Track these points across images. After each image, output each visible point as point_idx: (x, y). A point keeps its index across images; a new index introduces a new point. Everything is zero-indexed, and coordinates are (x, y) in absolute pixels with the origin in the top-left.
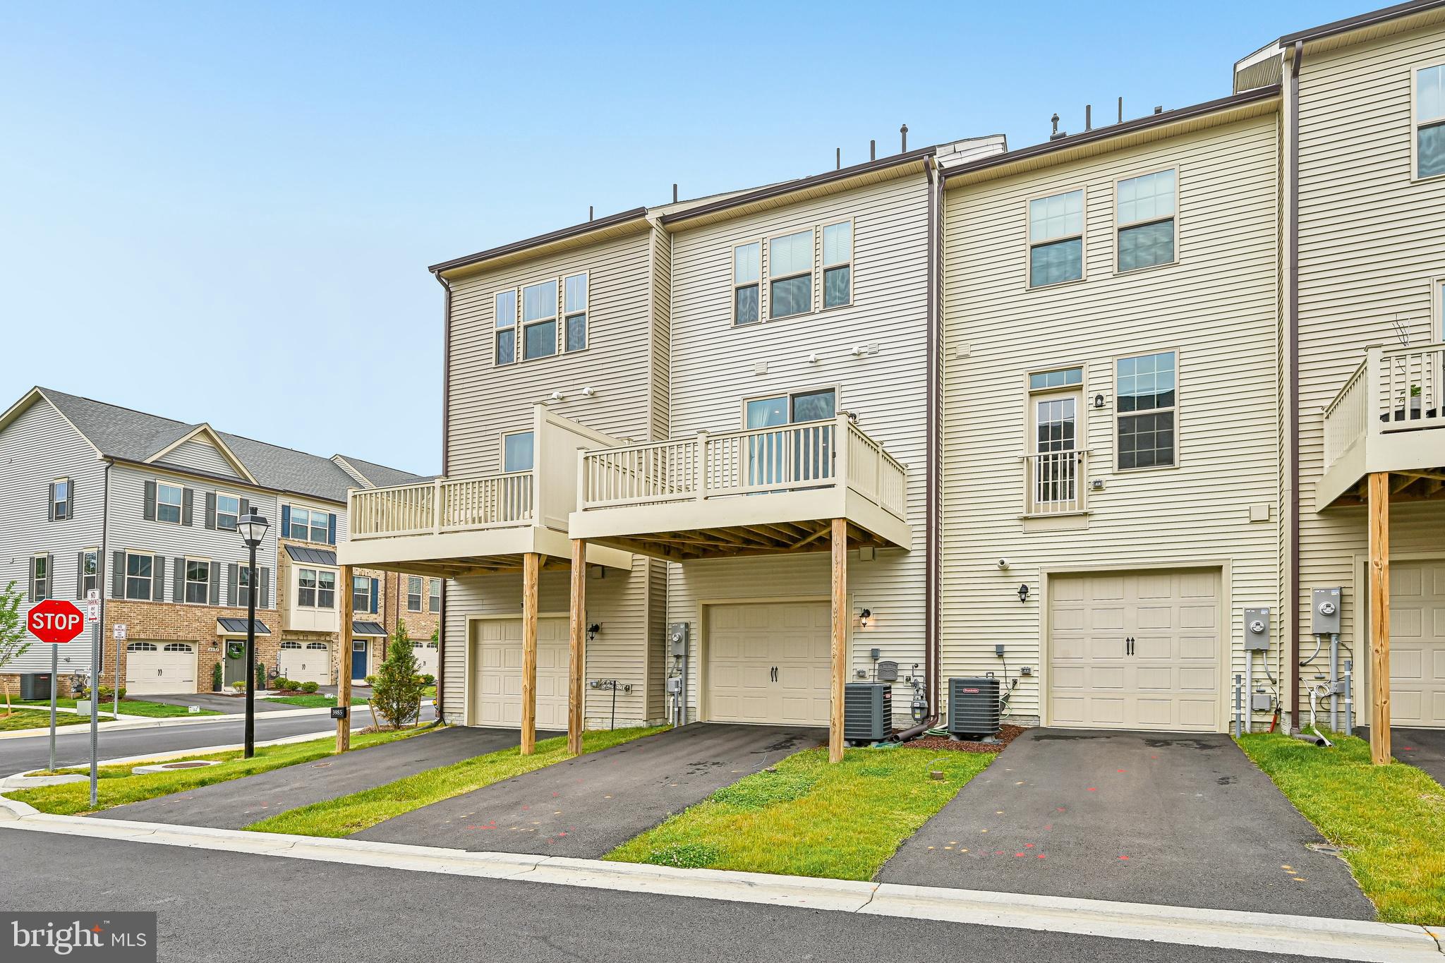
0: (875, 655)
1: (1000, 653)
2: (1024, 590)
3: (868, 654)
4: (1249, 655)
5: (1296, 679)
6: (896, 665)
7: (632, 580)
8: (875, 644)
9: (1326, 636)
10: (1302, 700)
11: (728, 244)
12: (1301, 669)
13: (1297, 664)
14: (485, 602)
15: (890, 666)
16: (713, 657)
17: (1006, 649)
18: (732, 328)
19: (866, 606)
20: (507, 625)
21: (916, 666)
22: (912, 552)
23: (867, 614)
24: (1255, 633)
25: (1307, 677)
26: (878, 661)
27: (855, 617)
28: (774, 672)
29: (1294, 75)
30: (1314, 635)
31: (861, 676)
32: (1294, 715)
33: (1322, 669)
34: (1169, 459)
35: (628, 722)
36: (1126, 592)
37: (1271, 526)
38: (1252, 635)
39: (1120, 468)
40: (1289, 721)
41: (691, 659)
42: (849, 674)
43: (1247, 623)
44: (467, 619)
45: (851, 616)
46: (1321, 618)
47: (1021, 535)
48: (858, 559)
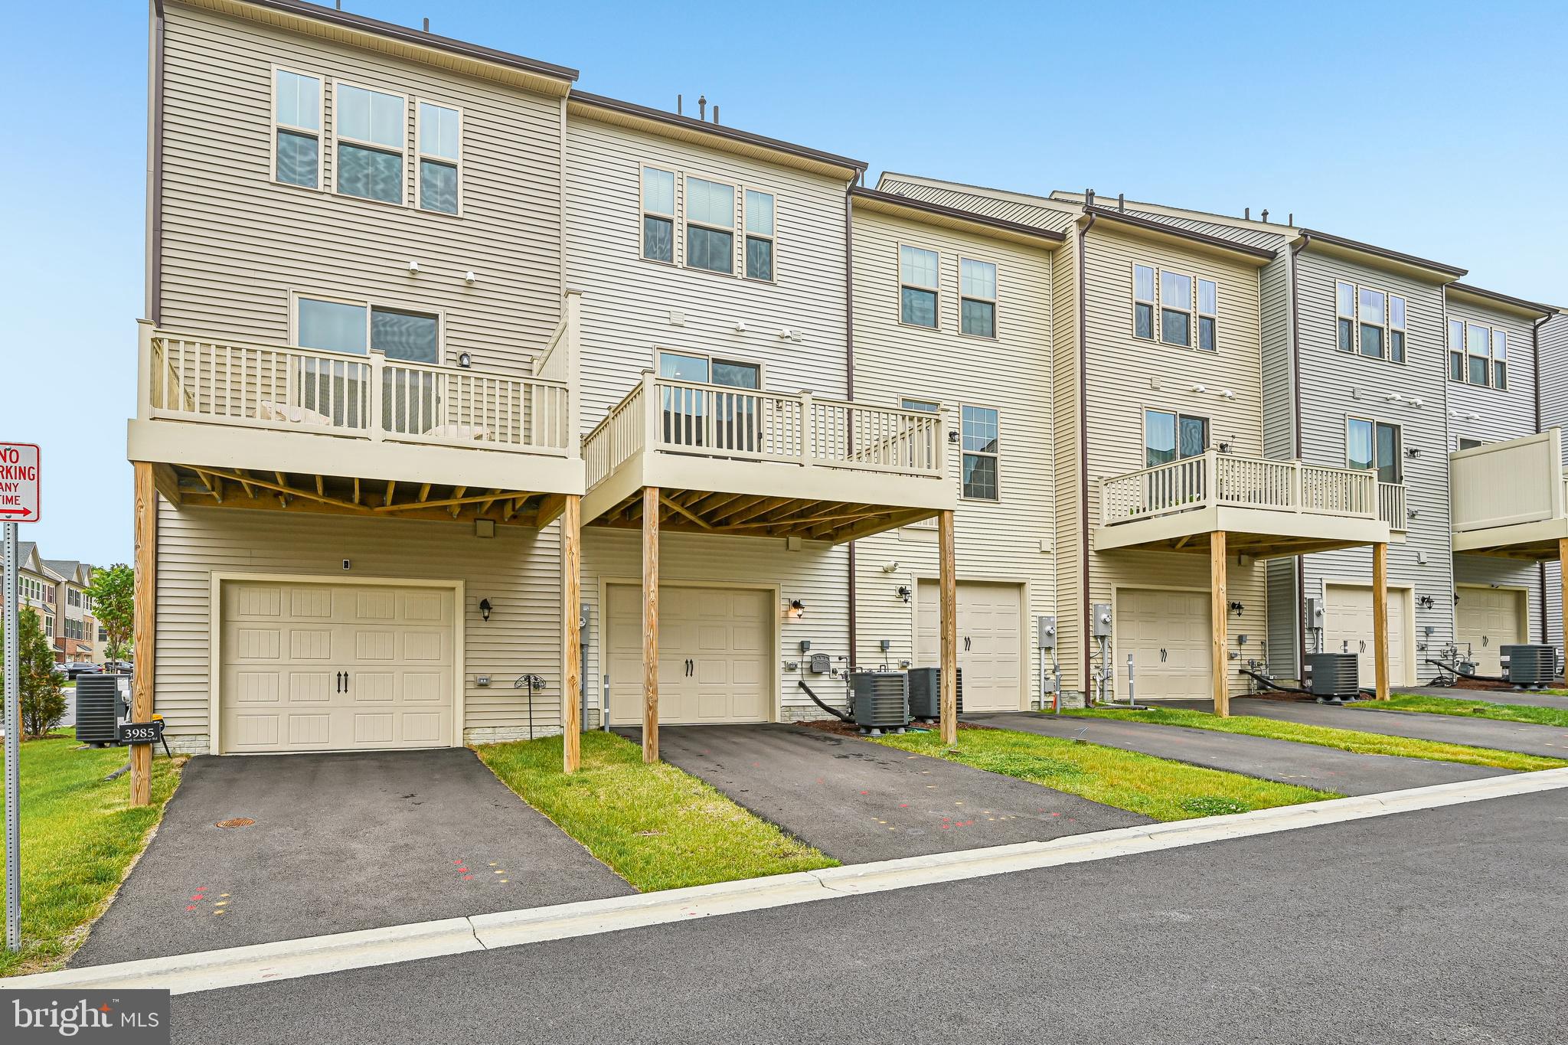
0: (803, 647)
1: (884, 647)
2: (902, 591)
3: (795, 647)
4: (1043, 651)
5: (1088, 664)
6: (828, 657)
7: (539, 544)
8: (806, 636)
9: (1103, 638)
10: (1092, 683)
11: (642, 160)
12: (1092, 661)
13: (1088, 658)
14: (255, 553)
15: (822, 659)
16: (613, 649)
17: (891, 644)
18: (642, 260)
19: (795, 598)
20: (296, 591)
21: (840, 659)
22: (835, 548)
23: (797, 605)
24: (1049, 634)
25: (1092, 667)
26: (807, 653)
27: (783, 608)
28: (689, 664)
29: (1083, 234)
30: (1095, 637)
31: (791, 668)
32: (1087, 694)
33: (1100, 661)
34: (992, 494)
35: (544, 729)
36: (963, 599)
37: (1051, 557)
38: (1045, 637)
39: (965, 496)
40: (1082, 698)
41: (591, 650)
42: (779, 667)
43: (1041, 627)
44: (216, 577)
45: (781, 606)
46: (1101, 625)
47: (897, 542)
48: (784, 548)
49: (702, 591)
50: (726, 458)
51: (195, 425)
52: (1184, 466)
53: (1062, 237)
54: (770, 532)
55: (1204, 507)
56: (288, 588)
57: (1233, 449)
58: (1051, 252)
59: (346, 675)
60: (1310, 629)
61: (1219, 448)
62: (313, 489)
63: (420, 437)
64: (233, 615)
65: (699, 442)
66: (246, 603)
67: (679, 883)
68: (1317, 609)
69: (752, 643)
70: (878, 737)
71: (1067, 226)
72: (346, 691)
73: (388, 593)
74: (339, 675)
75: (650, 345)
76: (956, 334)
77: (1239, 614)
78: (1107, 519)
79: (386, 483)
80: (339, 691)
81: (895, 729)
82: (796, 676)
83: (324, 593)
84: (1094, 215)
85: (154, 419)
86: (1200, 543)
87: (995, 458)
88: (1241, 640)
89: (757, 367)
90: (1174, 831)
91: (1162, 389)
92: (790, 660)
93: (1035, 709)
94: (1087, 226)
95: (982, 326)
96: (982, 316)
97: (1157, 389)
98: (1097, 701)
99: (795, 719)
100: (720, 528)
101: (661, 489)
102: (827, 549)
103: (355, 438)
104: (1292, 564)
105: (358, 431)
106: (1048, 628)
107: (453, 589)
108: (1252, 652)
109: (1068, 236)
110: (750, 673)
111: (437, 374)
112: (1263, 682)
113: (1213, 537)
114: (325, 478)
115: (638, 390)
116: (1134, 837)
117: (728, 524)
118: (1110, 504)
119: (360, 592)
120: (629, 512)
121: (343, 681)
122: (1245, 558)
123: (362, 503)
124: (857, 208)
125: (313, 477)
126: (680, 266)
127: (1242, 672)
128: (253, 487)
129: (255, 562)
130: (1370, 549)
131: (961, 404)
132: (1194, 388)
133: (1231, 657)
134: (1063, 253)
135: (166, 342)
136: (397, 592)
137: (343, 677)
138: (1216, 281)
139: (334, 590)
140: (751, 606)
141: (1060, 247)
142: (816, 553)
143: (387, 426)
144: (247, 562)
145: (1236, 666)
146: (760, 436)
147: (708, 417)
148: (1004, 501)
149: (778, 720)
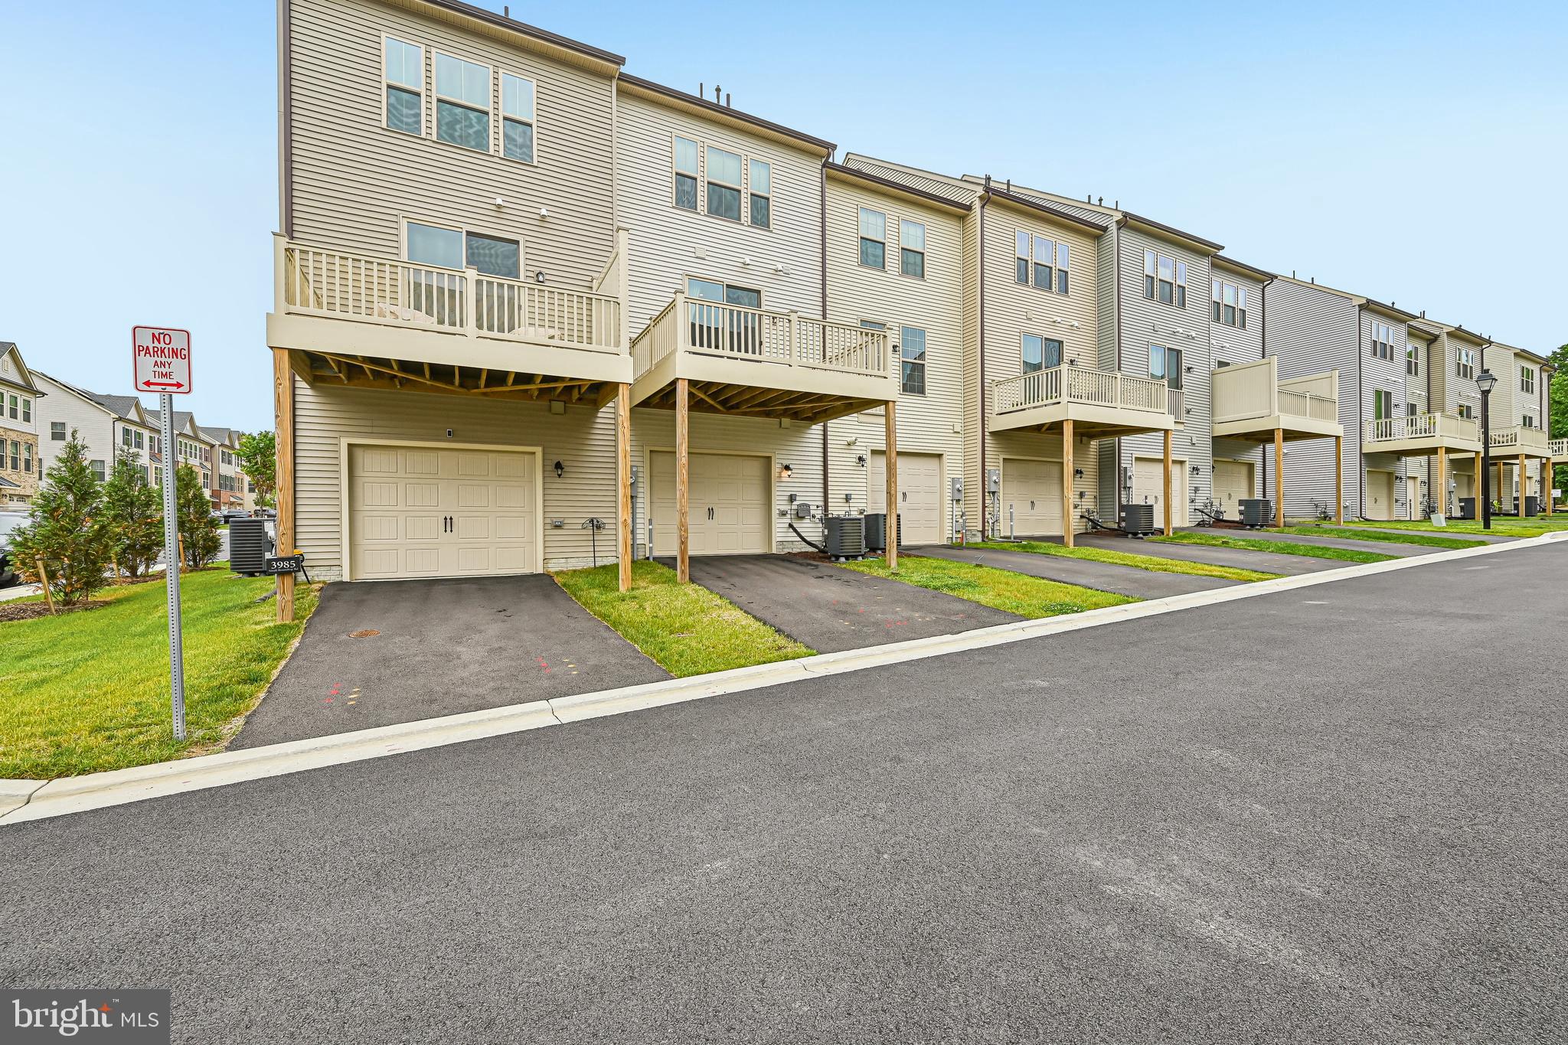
0: (792, 498)
1: (848, 498)
2: (860, 459)
3: (786, 498)
4: (954, 502)
5: (984, 511)
6: (809, 506)
7: (598, 420)
8: (793, 491)
9: (994, 493)
10: (986, 524)
11: (671, 130)
12: (986, 509)
13: (984, 507)
14: (375, 423)
15: (805, 507)
16: (655, 500)
17: (853, 497)
18: (673, 207)
19: (786, 463)
20: (409, 454)
21: (818, 507)
22: (814, 427)
23: (787, 468)
24: (959, 490)
25: (987, 513)
26: (795, 503)
27: (778, 470)
28: (711, 511)
29: (983, 207)
30: (989, 492)
31: (783, 514)
32: (983, 532)
33: (992, 509)
34: (921, 391)
35: (605, 559)
36: (901, 464)
37: (960, 435)
38: (956, 492)
39: (903, 391)
40: (980, 535)
41: (639, 500)
42: (775, 513)
43: (953, 485)
44: (344, 442)
45: (776, 468)
46: (992, 484)
47: (857, 423)
48: (778, 426)
49: (720, 457)
50: (737, 359)
51: (324, 320)
52: (1047, 374)
53: (969, 208)
54: (768, 414)
55: (1060, 403)
56: (403, 451)
57: (1078, 363)
58: (962, 218)
59: (451, 519)
60: (1125, 488)
61: (1069, 362)
62: (421, 373)
63: (506, 335)
64: (359, 472)
65: (717, 347)
66: (369, 463)
67: (704, 670)
68: (1129, 474)
69: (755, 495)
70: (844, 563)
71: (973, 200)
72: (451, 531)
73: (484, 456)
74: (446, 519)
75: (681, 272)
76: (898, 274)
77: (1081, 477)
78: (997, 410)
79: (480, 370)
80: (446, 531)
81: (855, 557)
82: (787, 520)
83: (433, 454)
84: (990, 194)
85: (289, 314)
86: (1056, 427)
87: (923, 365)
88: (1082, 495)
89: (759, 292)
90: (1038, 626)
91: (1033, 319)
92: (783, 508)
93: (949, 543)
94: (985, 201)
95: (915, 270)
96: (915, 262)
97: (1030, 319)
98: (990, 537)
99: (786, 551)
100: (733, 411)
101: (690, 381)
102: (809, 428)
103: (455, 334)
104: (1114, 443)
105: (457, 329)
106: (958, 486)
107: (534, 453)
108: (1088, 503)
109: (973, 207)
110: (753, 518)
111: (519, 287)
112: (1095, 524)
113: (1065, 423)
114: (432, 366)
115: (672, 305)
116: (1013, 630)
117: (738, 408)
118: (1000, 400)
119: (461, 455)
120: (665, 398)
121: (448, 523)
122: (1084, 438)
123: (461, 385)
124: (830, 178)
125: (421, 364)
126: (702, 213)
127: (1082, 517)
128: (372, 370)
129: (375, 430)
130: (1162, 434)
131: (901, 325)
132: (1054, 320)
133: (1076, 507)
134: (970, 219)
135: (297, 252)
136: (491, 455)
137: (448, 520)
138: (1069, 245)
139: (441, 453)
140: (754, 469)
141: (968, 215)
142: (800, 431)
143: (480, 326)
144: (369, 430)
145: (1079, 513)
146: (761, 343)
147: (723, 328)
148: (929, 395)
149: (774, 551)
